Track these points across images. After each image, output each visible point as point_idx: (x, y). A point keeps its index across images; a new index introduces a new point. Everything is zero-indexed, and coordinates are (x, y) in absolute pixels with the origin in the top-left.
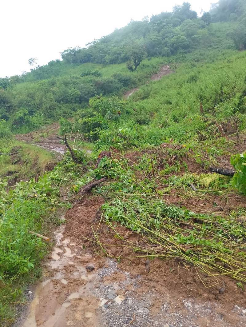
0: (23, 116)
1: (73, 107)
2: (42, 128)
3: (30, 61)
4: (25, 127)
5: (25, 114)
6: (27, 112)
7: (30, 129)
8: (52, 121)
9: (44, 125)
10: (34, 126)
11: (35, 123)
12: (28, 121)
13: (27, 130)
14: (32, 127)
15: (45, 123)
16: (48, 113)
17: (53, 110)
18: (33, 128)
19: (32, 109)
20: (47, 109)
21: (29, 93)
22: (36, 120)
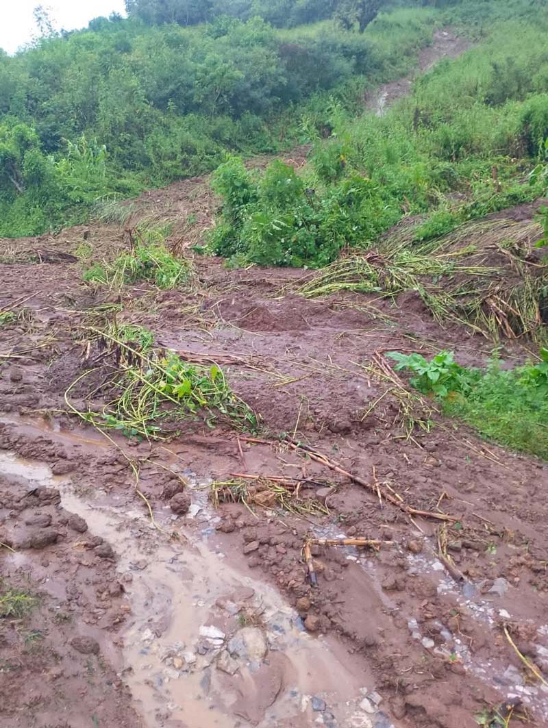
0: (17, 154)
1: (213, 128)
2: (106, 212)
3: (36, 13)
4: (27, 205)
5: (24, 143)
6: (31, 134)
7: (51, 215)
8: (142, 180)
9: (111, 197)
10: (66, 198)
11: (71, 189)
12: (38, 177)
13: (35, 218)
14: (59, 205)
15: (118, 189)
16: (121, 145)
17: (142, 137)
18: (63, 209)
19: (54, 129)
20: (115, 128)
21: (40, 63)
22: (75, 176)
